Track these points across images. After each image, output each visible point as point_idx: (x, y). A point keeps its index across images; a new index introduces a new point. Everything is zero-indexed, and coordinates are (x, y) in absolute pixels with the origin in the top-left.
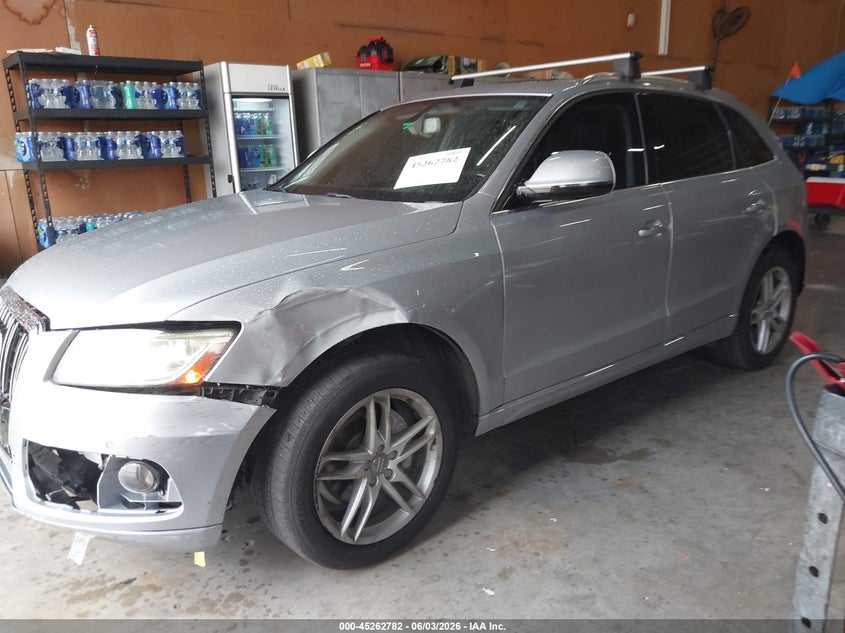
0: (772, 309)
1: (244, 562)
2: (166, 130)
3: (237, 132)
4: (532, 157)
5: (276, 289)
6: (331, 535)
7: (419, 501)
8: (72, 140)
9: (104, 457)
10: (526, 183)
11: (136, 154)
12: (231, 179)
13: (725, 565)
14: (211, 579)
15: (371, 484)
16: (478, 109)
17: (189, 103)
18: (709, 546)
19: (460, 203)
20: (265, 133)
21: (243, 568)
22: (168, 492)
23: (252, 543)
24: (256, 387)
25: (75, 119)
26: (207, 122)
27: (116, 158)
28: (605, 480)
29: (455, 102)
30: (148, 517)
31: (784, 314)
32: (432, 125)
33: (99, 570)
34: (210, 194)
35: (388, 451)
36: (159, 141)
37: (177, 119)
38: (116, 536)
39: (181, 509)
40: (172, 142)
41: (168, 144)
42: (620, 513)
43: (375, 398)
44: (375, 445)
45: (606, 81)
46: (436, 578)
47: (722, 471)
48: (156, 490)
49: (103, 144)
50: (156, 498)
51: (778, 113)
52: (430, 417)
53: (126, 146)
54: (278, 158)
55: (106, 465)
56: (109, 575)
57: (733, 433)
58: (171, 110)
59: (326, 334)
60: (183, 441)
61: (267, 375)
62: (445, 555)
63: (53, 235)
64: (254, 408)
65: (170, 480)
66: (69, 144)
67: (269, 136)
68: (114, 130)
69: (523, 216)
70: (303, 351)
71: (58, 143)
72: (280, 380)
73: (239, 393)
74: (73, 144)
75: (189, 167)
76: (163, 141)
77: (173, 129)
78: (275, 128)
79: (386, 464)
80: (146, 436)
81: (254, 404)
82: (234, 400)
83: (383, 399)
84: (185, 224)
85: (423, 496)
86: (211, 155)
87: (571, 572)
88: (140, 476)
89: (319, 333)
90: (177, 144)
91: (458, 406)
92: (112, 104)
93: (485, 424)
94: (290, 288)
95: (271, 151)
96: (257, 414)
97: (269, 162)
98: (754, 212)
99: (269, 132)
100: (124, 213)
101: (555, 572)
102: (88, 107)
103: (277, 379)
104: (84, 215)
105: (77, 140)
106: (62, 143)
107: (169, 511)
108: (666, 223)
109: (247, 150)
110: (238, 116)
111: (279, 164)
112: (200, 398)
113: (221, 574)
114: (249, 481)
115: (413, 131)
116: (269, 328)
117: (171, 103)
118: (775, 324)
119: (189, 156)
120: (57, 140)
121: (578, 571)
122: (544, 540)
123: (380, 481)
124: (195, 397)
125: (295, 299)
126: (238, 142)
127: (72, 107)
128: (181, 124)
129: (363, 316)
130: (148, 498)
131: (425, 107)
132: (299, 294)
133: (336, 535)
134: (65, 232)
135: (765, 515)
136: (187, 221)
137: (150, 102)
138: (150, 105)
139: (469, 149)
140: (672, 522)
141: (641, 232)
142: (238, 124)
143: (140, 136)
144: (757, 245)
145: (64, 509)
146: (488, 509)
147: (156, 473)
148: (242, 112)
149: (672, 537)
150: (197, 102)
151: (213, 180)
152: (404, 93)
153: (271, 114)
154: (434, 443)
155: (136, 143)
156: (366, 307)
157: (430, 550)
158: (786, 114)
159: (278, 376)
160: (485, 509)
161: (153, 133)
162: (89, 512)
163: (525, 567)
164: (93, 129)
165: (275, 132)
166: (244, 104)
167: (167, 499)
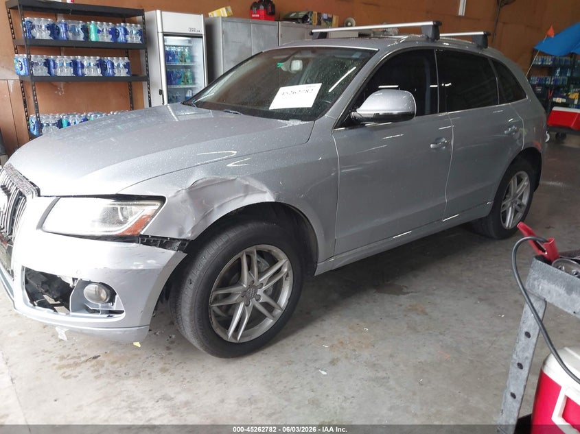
0: (517, 199)
1: (168, 348)
2: (118, 56)
3: (167, 60)
4: (362, 93)
5: (189, 176)
6: (221, 339)
7: (278, 312)
8: (54, 61)
9: (74, 279)
10: (357, 110)
11: (97, 73)
12: (161, 92)
13: (472, 361)
14: (147, 358)
15: (247, 305)
16: (328, 55)
17: (134, 38)
18: (463, 350)
19: (313, 122)
20: (185, 61)
21: (168, 352)
22: (115, 304)
23: (173, 336)
24: (174, 239)
25: (56, 46)
26: (146, 52)
27: (83, 74)
28: (401, 305)
29: (313, 50)
30: (102, 319)
31: (525, 201)
32: (297, 65)
33: (76, 350)
34: (147, 105)
35: (256, 284)
36: (113, 64)
37: (125, 49)
38: (81, 330)
39: (124, 314)
40: (121, 65)
41: (119, 66)
42: (408, 327)
43: (246, 252)
44: (248, 281)
45: (415, 41)
46: (290, 363)
47: (476, 303)
48: (108, 302)
49: (74, 64)
50: (108, 307)
51: (537, 60)
52: (284, 261)
53: (90, 66)
54: (194, 79)
55: (75, 285)
56: (82, 353)
57: (486, 279)
58: (122, 43)
59: (220, 207)
60: (126, 271)
61: (181, 232)
62: (297, 348)
63: (40, 126)
64: (172, 253)
65: (117, 296)
66: (52, 63)
67: (188, 63)
68: (82, 55)
69: (354, 132)
70: (206, 216)
71: (45, 63)
72: (190, 235)
73: (164, 243)
74: (55, 63)
75: (133, 83)
76: (116, 64)
77: (123, 56)
78: (192, 58)
79: (256, 292)
80: (102, 267)
81: (173, 250)
82: (159, 247)
83: (252, 252)
84: (130, 124)
85: (281, 309)
86: (148, 75)
87: (376, 362)
88: (98, 293)
89: (216, 206)
90: (126, 66)
91: (304, 256)
92: (81, 37)
93: (321, 268)
94: (198, 176)
95: (189, 74)
96: (174, 256)
97: (188, 81)
98: (510, 134)
99: (188, 61)
100: (87, 113)
101: (365, 362)
102: (65, 39)
103: (188, 235)
104: (60, 113)
105: (57, 62)
106: (47, 63)
107: (116, 315)
108: (449, 139)
109: (172, 72)
110: (167, 49)
111: (194, 83)
112: (138, 245)
113: (154, 355)
114: (167, 299)
115: (284, 69)
116: (184, 201)
117: (121, 38)
118: (518, 208)
119: (133, 75)
120: (44, 61)
121: (380, 362)
122: (359, 342)
123: (253, 302)
124: (135, 244)
125: (201, 183)
126: (166, 67)
127: (55, 38)
128: (128, 53)
129: (245, 196)
130: (102, 307)
131: (292, 52)
132: (204, 180)
133: (225, 338)
134: (48, 125)
135: (500, 332)
136: (131, 123)
137: (107, 36)
138: (108, 38)
139: (320, 84)
140: (441, 334)
141: (431, 145)
142: (167, 54)
143: (100, 60)
144: (510, 155)
145: (49, 312)
146: (325, 321)
147: (109, 291)
148: (170, 46)
149: (441, 343)
150: (140, 38)
151: (149, 93)
152: (281, 37)
153: (190, 48)
154: (287, 276)
155: (97, 65)
156: (247, 190)
157: (288, 345)
158: (543, 61)
159: (189, 233)
160: (323, 320)
161: (109, 58)
162: (64, 314)
163: (346, 358)
164: (68, 54)
165: (192, 61)
166: (171, 41)
167: (114, 308)
